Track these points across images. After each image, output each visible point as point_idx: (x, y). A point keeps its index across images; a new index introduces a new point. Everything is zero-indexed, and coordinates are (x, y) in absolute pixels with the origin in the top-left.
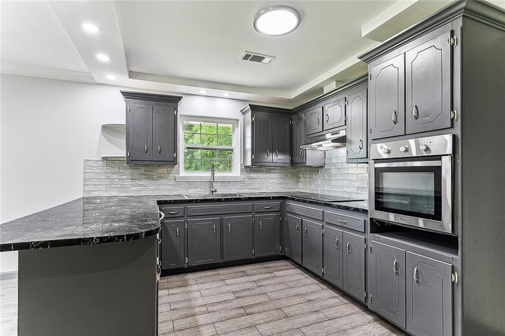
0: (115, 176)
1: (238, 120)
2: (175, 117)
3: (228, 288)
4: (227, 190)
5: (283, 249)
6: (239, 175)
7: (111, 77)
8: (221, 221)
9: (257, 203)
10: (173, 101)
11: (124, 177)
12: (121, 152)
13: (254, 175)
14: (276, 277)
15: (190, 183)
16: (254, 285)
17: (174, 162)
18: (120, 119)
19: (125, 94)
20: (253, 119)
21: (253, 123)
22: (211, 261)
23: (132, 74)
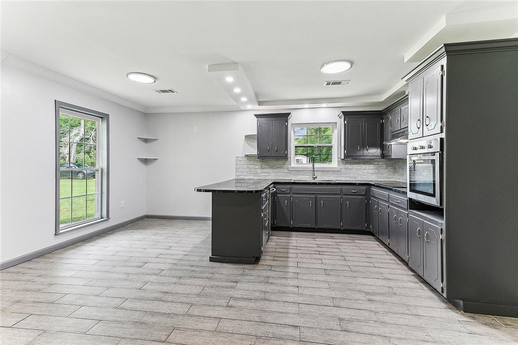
0: (252, 166)
1: (336, 123)
2: (287, 127)
3: (315, 242)
4: (326, 177)
5: (368, 226)
6: (337, 166)
7: (249, 107)
8: (316, 198)
9: (344, 187)
10: (285, 116)
11: (257, 167)
12: (254, 151)
13: (349, 166)
14: (355, 242)
15: (298, 171)
16: (335, 243)
17: (285, 157)
18: (254, 132)
19: (257, 116)
20: (346, 122)
21: (345, 125)
22: (308, 225)
23: (260, 103)
